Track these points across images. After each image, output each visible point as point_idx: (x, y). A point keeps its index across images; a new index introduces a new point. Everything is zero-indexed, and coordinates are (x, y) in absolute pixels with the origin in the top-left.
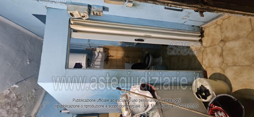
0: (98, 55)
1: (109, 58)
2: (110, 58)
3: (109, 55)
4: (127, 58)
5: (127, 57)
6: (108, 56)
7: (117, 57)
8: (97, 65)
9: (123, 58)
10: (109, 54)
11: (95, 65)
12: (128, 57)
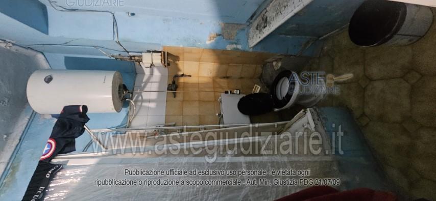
0: (152, 74)
1: (178, 80)
2: (182, 80)
3: (180, 73)
4: (225, 80)
5: (224, 78)
6: (177, 76)
7: (199, 77)
8: (149, 101)
9: (214, 80)
10: (179, 70)
11: (143, 101)
12: (227, 78)
